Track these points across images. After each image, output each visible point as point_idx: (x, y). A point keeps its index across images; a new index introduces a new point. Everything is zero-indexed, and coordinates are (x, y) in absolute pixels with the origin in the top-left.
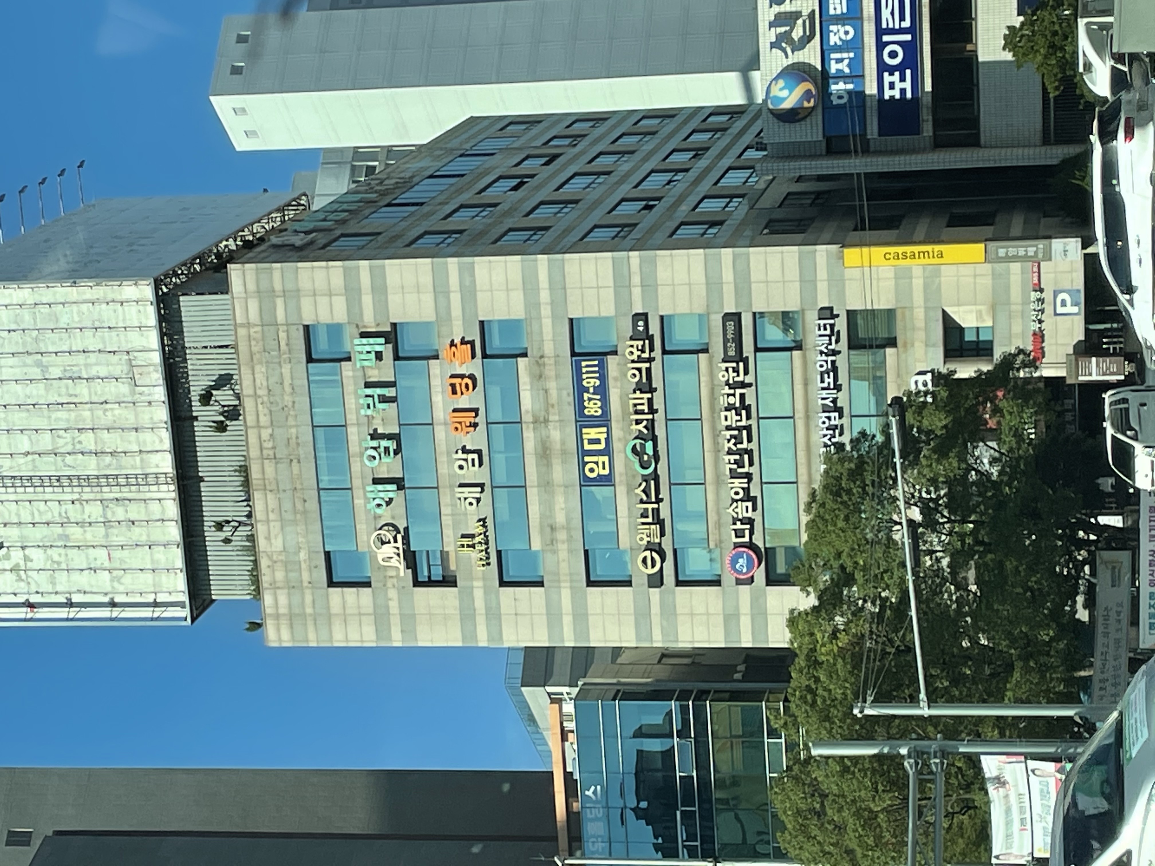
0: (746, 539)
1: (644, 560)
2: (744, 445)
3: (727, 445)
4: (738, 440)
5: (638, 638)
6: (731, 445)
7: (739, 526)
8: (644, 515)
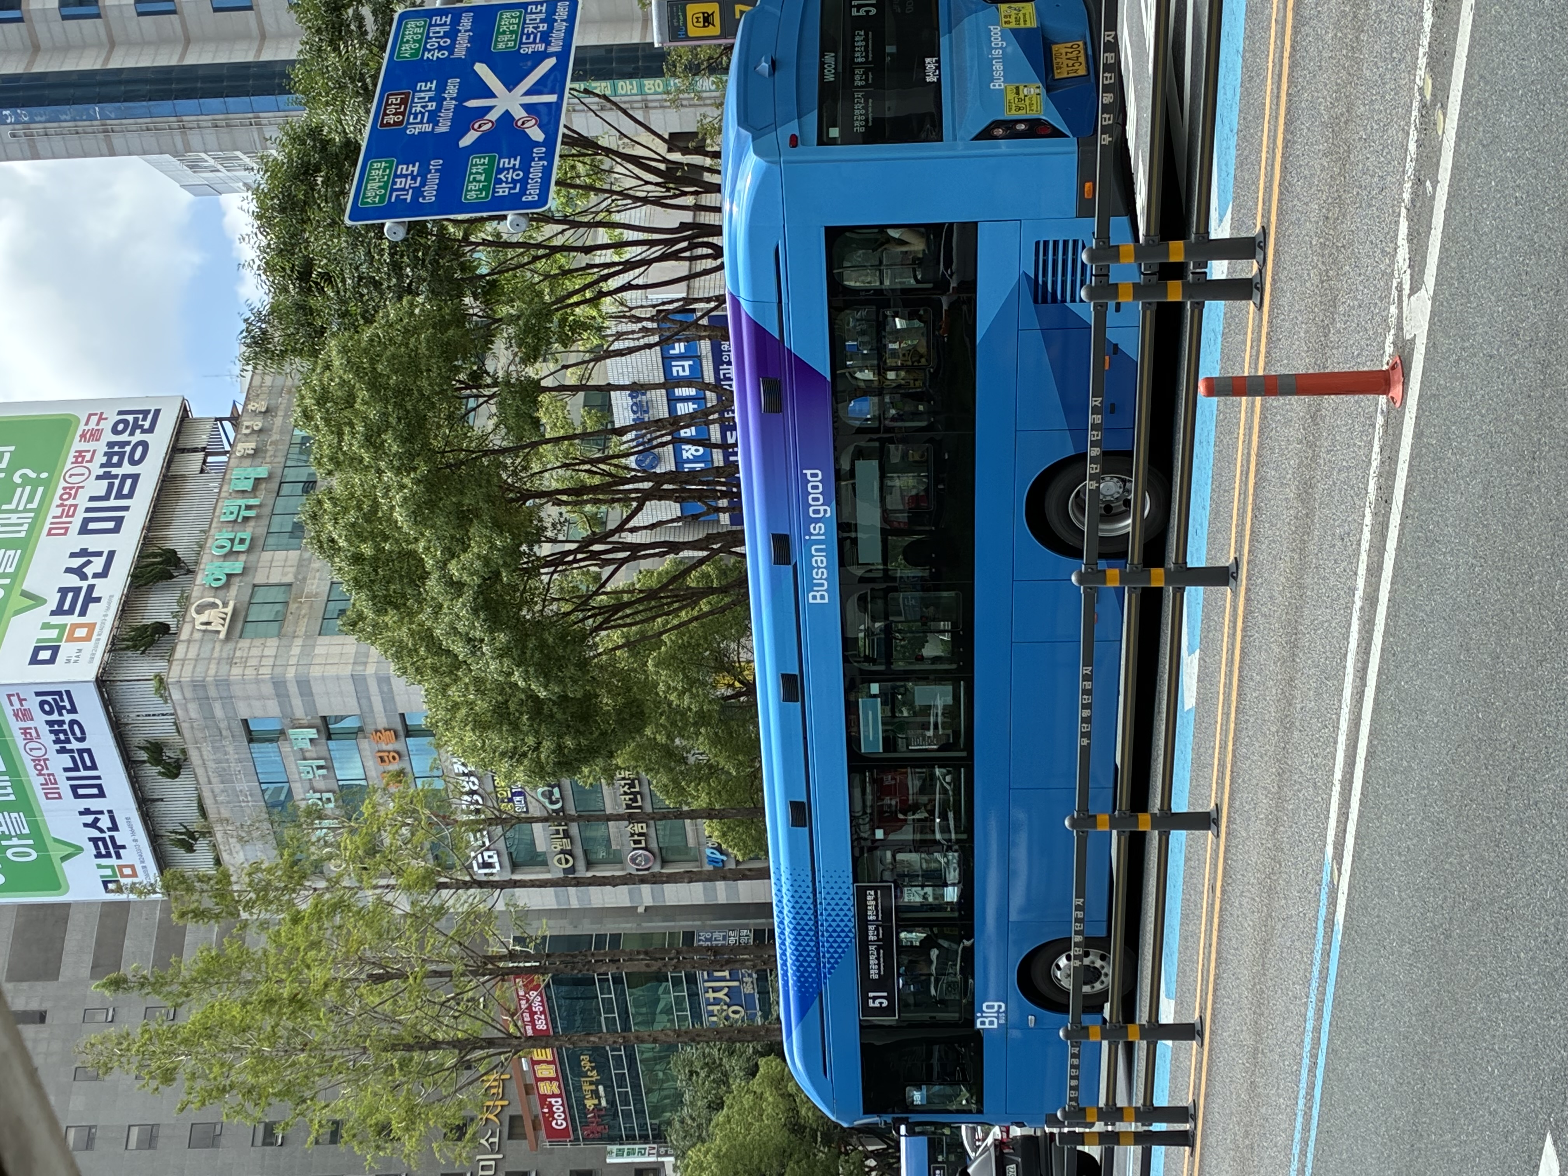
0: (643, 845)
1: (560, 859)
2: (637, 789)
3: (622, 790)
4: (632, 785)
5: (558, 903)
6: (626, 789)
7: (636, 838)
8: (558, 832)
